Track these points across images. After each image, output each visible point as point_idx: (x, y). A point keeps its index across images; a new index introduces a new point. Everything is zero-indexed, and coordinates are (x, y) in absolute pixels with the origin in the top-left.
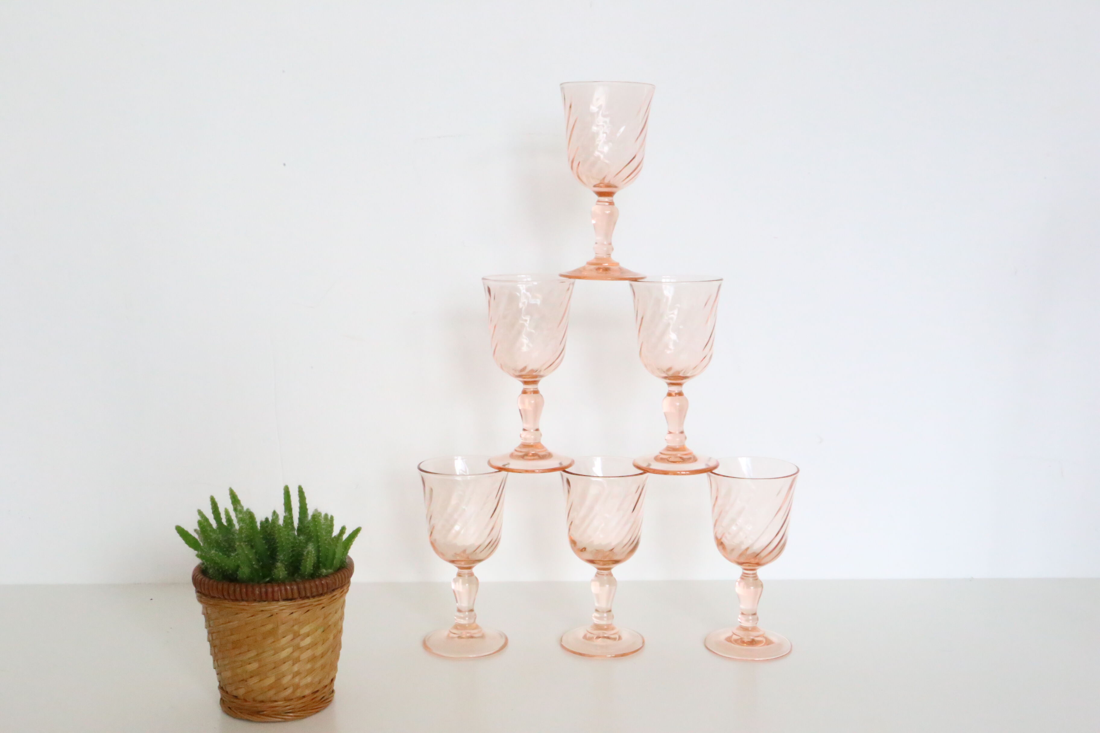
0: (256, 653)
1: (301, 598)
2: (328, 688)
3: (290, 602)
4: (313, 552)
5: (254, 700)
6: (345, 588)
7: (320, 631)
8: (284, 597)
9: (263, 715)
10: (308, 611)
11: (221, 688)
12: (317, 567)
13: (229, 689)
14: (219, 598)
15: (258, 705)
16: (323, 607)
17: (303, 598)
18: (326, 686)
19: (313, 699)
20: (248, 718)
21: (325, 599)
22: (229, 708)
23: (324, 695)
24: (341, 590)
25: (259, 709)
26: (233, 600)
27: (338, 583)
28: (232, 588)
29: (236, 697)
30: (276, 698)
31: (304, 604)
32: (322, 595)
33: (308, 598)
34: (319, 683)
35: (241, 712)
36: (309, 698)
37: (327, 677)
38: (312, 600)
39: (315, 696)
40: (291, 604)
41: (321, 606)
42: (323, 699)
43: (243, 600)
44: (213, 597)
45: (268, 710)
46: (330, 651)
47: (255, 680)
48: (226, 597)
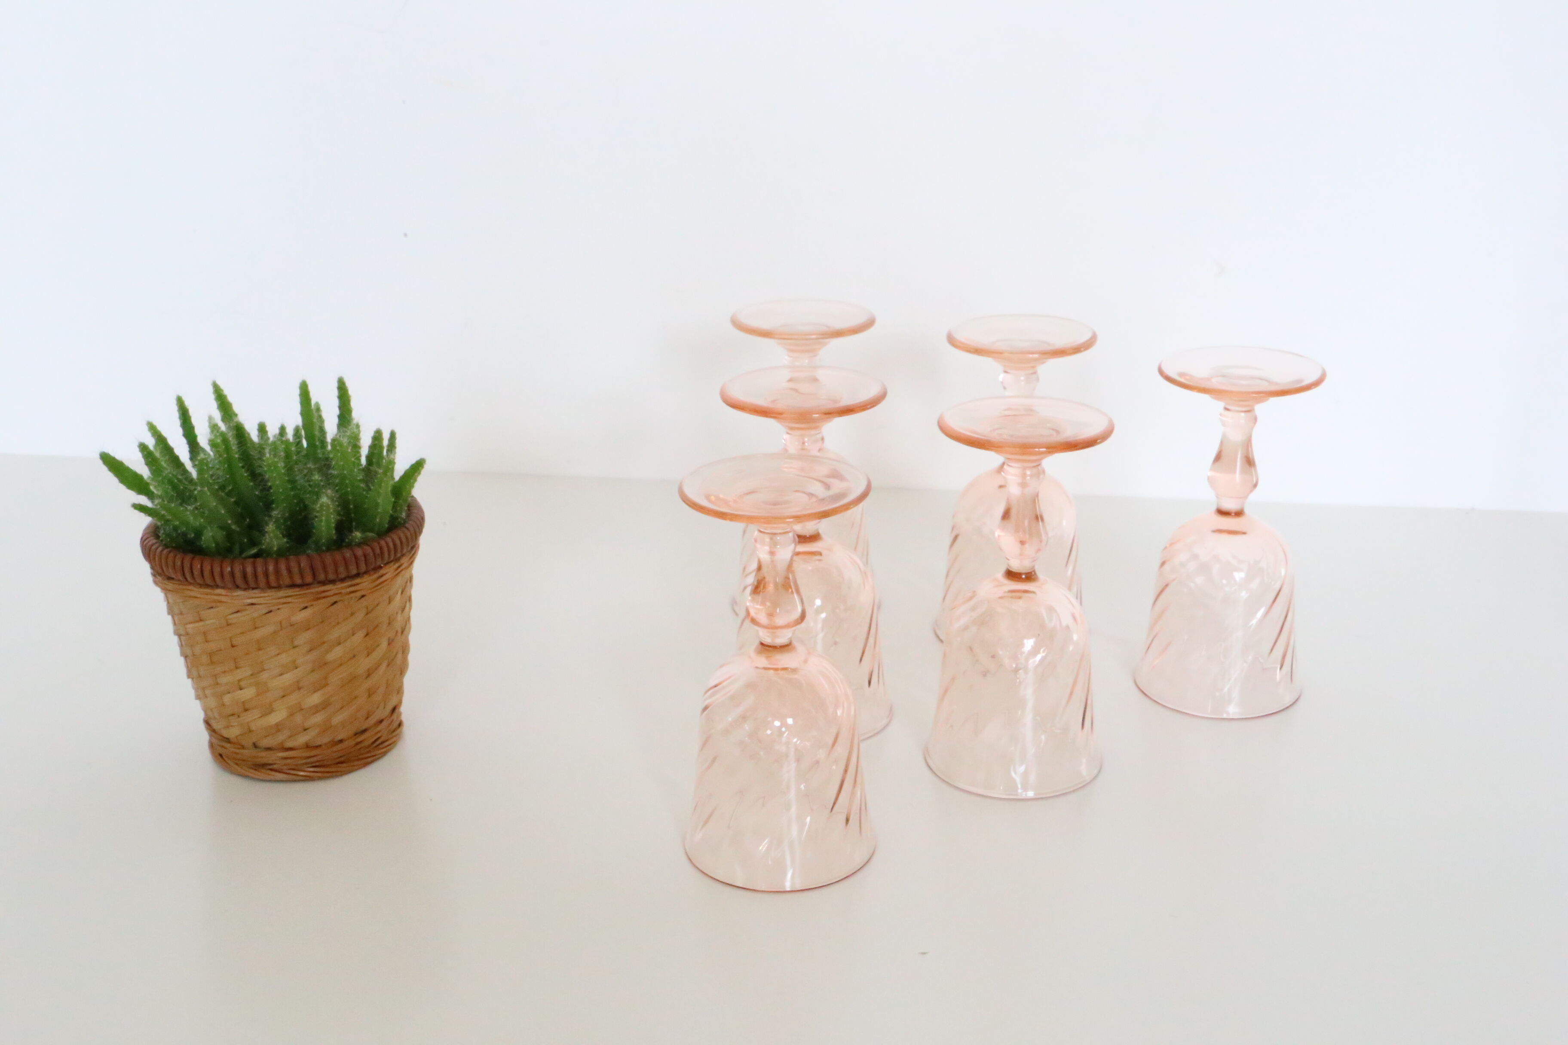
0: (250, 673)
1: (319, 582)
2: (384, 723)
3: (297, 589)
4: (331, 506)
5: (255, 746)
6: (405, 561)
7: (360, 634)
8: (287, 581)
9: (271, 770)
10: (335, 602)
11: (207, 723)
12: (343, 528)
13: (216, 726)
14: (179, 580)
15: (263, 754)
16: (363, 596)
17: (323, 583)
18: (381, 721)
19: (357, 744)
20: (247, 773)
21: (365, 583)
22: (221, 755)
23: (379, 735)
24: (397, 565)
25: (265, 761)
26: (201, 586)
27: (386, 555)
28: (197, 566)
29: (228, 740)
30: (290, 744)
31: (324, 592)
32: (358, 575)
33: (333, 582)
34: (367, 718)
35: (237, 764)
36: (352, 742)
37: (382, 705)
38: (340, 585)
39: (359, 740)
40: (304, 592)
41: (359, 594)
42: (378, 743)
43: (217, 587)
44: (170, 578)
45: (278, 762)
46: (385, 665)
47: (256, 713)
48: (189, 579)
